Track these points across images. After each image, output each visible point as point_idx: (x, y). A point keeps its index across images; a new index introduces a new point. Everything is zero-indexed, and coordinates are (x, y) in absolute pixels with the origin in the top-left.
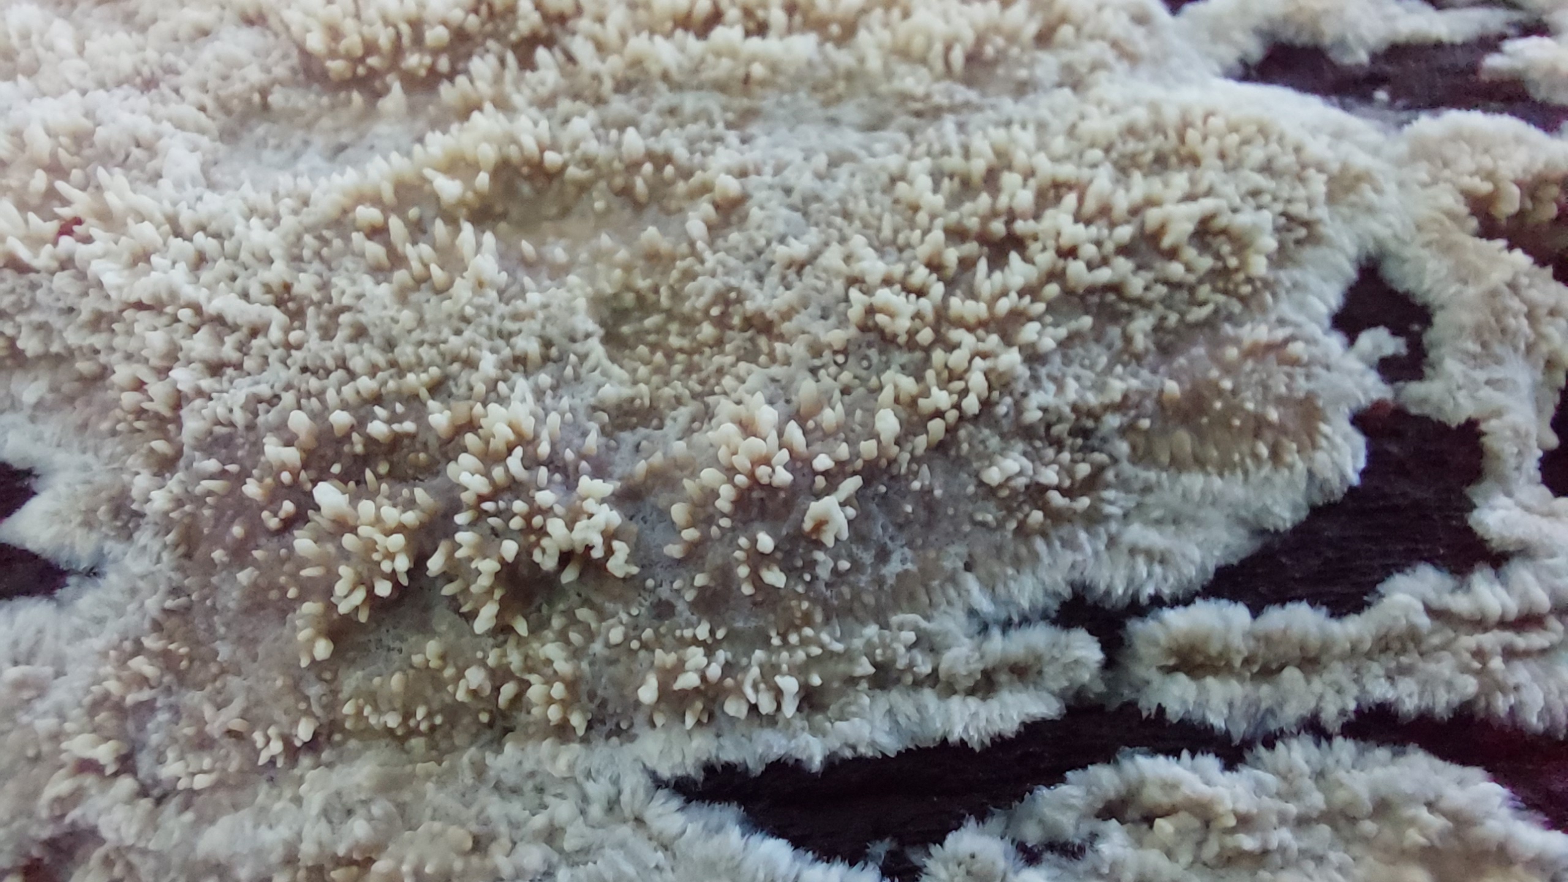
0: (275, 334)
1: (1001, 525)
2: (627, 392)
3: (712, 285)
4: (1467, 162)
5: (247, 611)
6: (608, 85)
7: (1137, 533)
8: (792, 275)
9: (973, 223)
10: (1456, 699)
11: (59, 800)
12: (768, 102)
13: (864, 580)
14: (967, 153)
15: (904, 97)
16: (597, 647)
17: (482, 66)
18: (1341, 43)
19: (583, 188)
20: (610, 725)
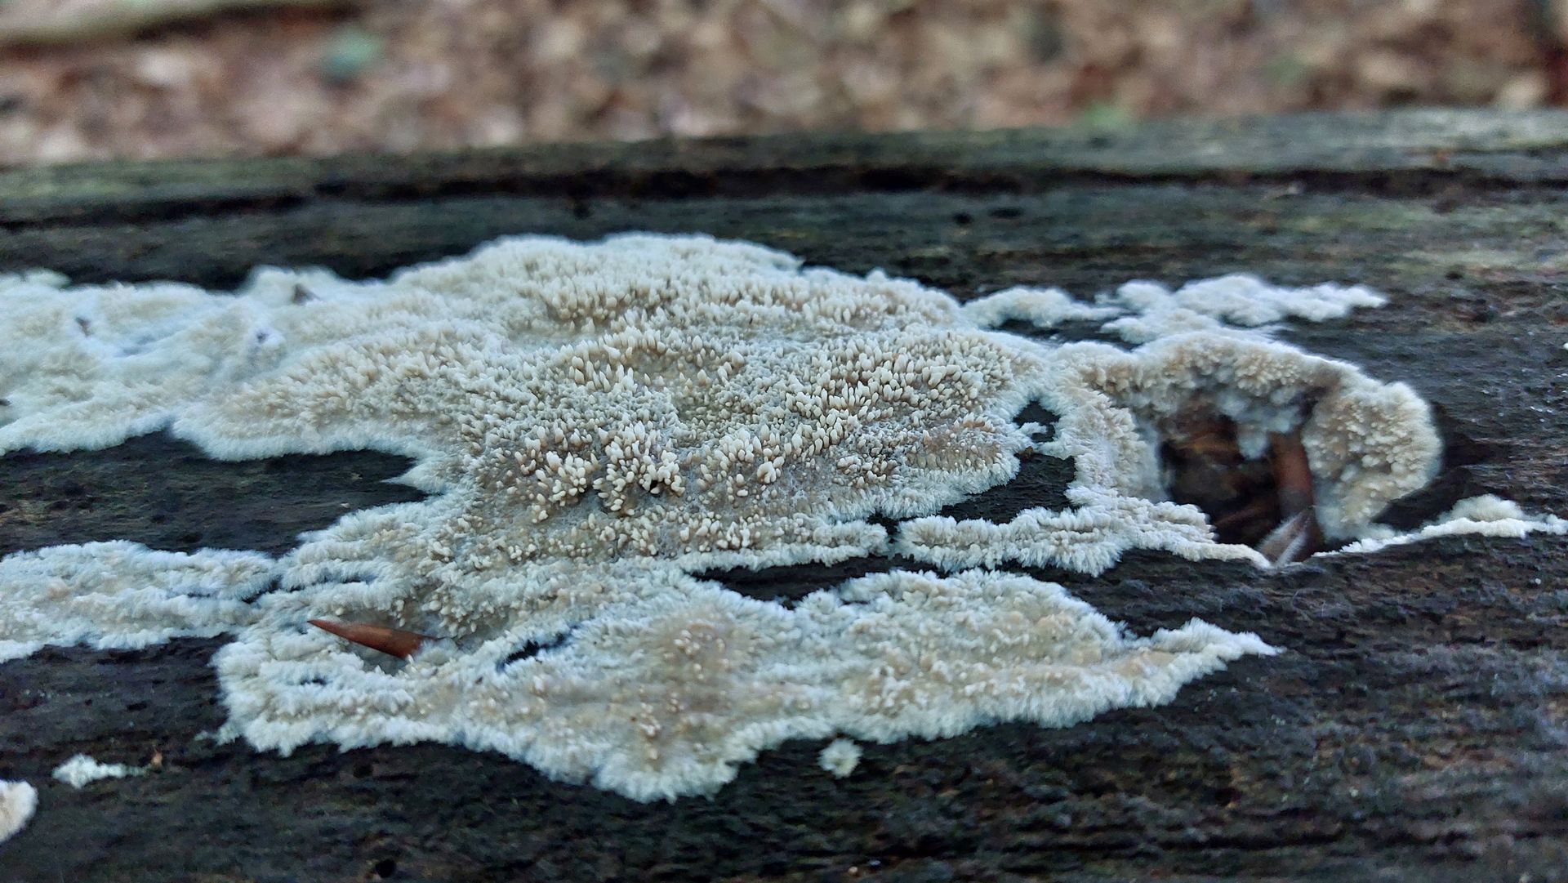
0: (531, 404)
1: (845, 485)
2: (687, 432)
3: (727, 394)
4: (1083, 360)
5: (510, 505)
6: (688, 321)
7: (908, 491)
8: (763, 391)
9: (844, 372)
10: (1047, 556)
11: (425, 567)
12: (760, 330)
13: (783, 501)
14: (845, 348)
15: (821, 330)
16: (664, 521)
17: (631, 314)
18: (1040, 318)
19: (674, 359)
20: (666, 554)
